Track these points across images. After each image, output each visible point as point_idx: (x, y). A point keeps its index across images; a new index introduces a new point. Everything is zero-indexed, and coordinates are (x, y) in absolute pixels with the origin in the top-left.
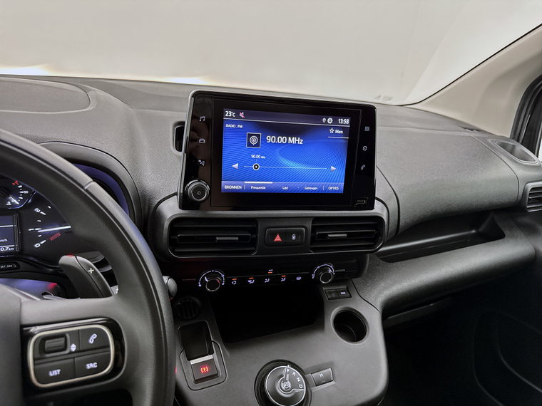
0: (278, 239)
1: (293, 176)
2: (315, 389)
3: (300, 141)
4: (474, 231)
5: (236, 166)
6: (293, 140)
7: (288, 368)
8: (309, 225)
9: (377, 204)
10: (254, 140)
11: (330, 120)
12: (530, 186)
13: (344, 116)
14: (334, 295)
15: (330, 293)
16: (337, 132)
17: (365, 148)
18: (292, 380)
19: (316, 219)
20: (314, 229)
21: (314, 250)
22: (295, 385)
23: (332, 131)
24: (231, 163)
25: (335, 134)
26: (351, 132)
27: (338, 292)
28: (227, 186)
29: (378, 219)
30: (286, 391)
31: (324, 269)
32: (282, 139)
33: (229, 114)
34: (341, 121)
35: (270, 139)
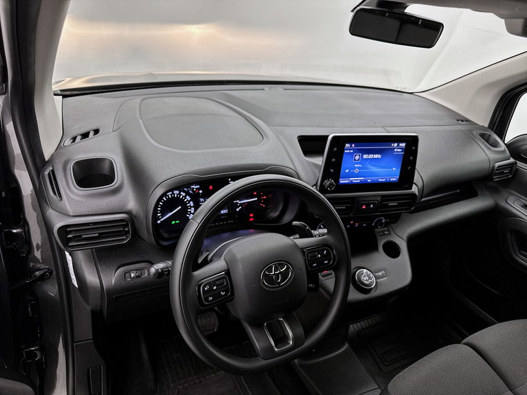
0: (364, 207)
1: (375, 174)
2: (378, 280)
3: (379, 156)
4: (458, 191)
5: (347, 171)
6: (376, 156)
7: (365, 271)
8: (379, 199)
9: (414, 186)
10: (357, 158)
11: (396, 145)
12: (497, 164)
13: (402, 142)
14: (381, 234)
15: (379, 232)
16: (399, 150)
17: (411, 158)
18: (368, 276)
19: (383, 196)
20: (382, 201)
21: (381, 212)
22: (370, 278)
23: (396, 150)
24: (345, 169)
25: (397, 152)
26: (406, 150)
27: (383, 232)
28: (342, 181)
29: (414, 195)
30: (367, 281)
31: (381, 220)
32: (371, 156)
33: (347, 145)
34: (401, 145)
35: (365, 156)
